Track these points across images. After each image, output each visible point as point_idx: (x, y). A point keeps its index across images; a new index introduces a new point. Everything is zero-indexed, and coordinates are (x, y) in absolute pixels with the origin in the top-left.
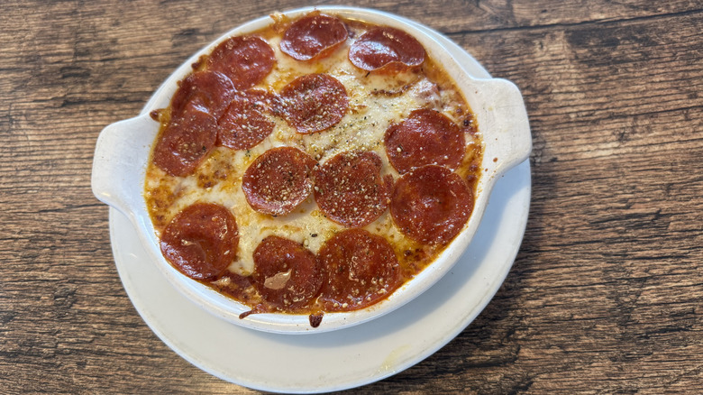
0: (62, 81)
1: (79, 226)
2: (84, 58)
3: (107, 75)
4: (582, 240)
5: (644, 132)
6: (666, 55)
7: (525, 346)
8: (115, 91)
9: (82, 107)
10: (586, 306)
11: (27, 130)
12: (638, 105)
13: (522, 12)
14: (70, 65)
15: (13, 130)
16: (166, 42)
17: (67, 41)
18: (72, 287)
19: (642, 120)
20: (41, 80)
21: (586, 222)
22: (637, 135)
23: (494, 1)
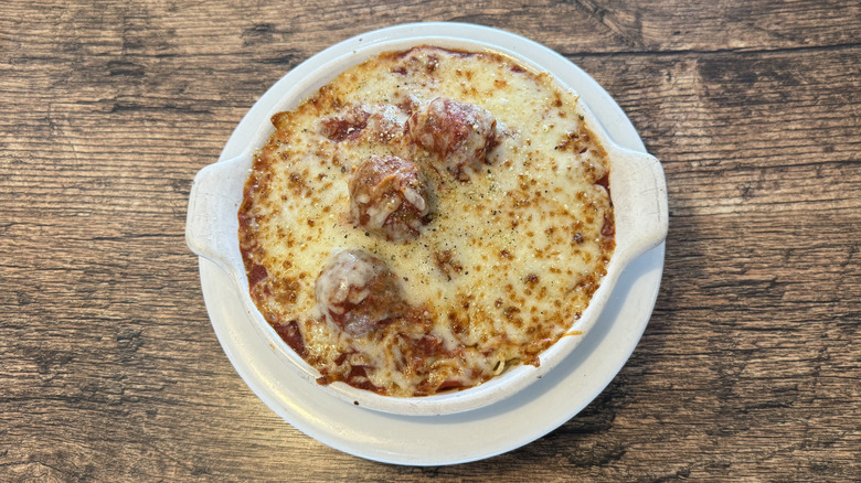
0: (110, 79)
1: (140, 259)
2: (135, 51)
3: (165, 76)
4: (689, 305)
5: (770, 188)
6: (807, 98)
7: (621, 414)
8: (176, 96)
9: (136, 114)
11: (72, 138)
12: (768, 156)
13: (652, 32)
14: (119, 58)
15: (54, 137)
16: (235, 38)
17: (113, 27)
18: (137, 328)
19: (770, 174)
20: (85, 76)
21: (696, 287)
22: (763, 191)
23: (622, 15)
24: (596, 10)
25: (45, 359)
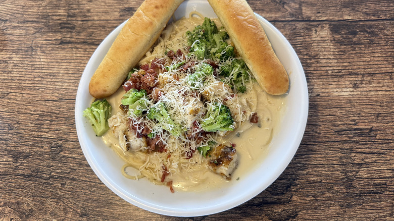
0: (60, 30)
1: (65, 110)
2: (72, 19)
3: (84, 29)
4: (329, 140)
5: (367, 84)
6: (383, 42)
7: (295, 195)
8: (88, 38)
9: (70, 45)
10: (329, 176)
11: (40, 55)
12: (365, 69)
13: (307, 12)
14: (65, 22)
15: (33, 55)
16: (116, 13)
17: (64, 8)
18: (60, 143)
19: (367, 77)
20: (49, 29)
21: (332, 131)
22: (363, 85)
23: (293, 4)
24: (280, 2)
25: (16, 156)
